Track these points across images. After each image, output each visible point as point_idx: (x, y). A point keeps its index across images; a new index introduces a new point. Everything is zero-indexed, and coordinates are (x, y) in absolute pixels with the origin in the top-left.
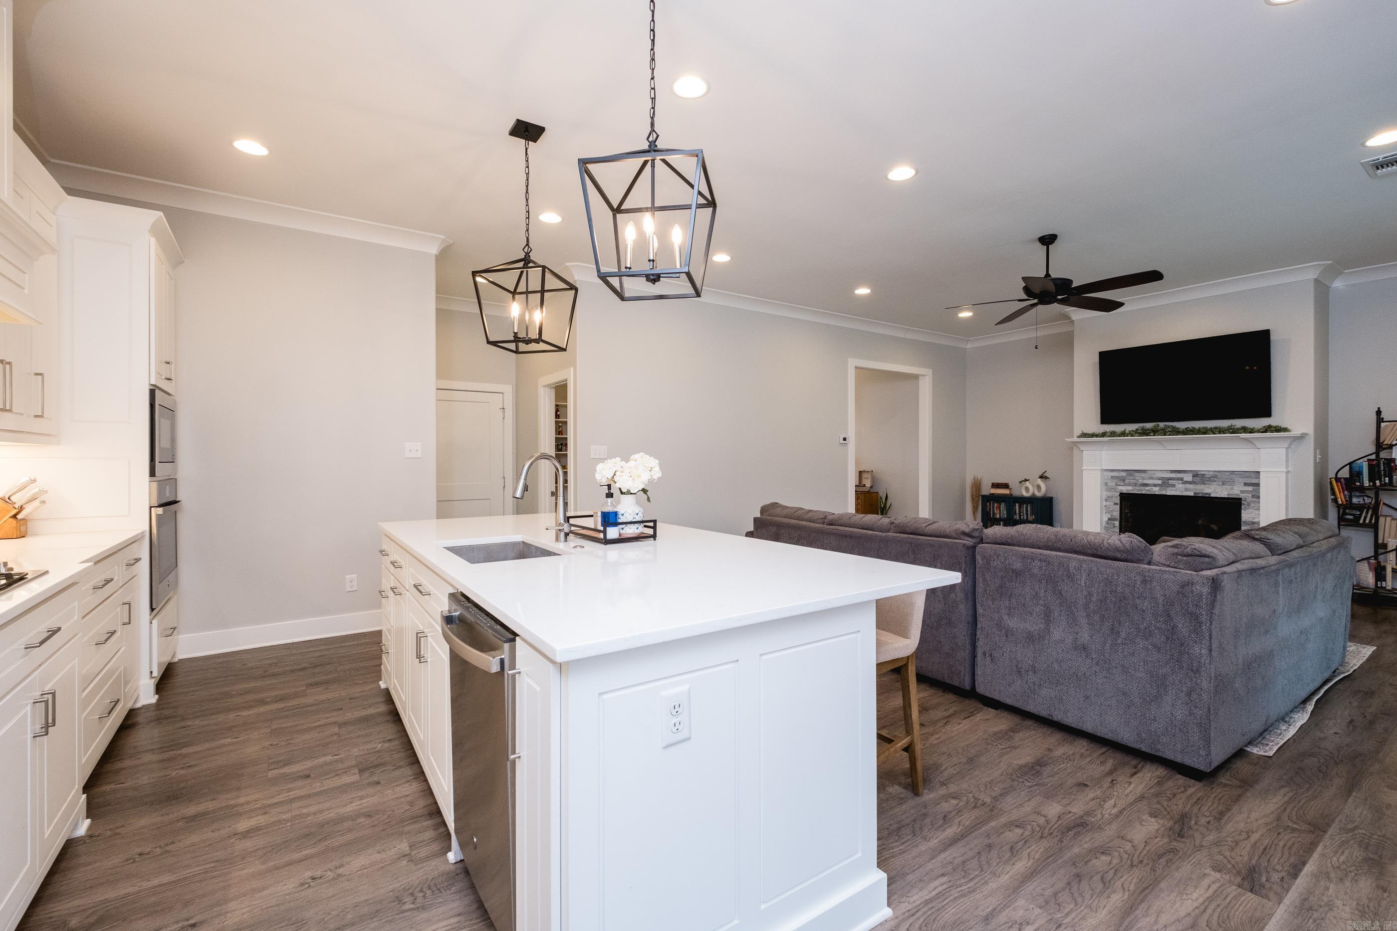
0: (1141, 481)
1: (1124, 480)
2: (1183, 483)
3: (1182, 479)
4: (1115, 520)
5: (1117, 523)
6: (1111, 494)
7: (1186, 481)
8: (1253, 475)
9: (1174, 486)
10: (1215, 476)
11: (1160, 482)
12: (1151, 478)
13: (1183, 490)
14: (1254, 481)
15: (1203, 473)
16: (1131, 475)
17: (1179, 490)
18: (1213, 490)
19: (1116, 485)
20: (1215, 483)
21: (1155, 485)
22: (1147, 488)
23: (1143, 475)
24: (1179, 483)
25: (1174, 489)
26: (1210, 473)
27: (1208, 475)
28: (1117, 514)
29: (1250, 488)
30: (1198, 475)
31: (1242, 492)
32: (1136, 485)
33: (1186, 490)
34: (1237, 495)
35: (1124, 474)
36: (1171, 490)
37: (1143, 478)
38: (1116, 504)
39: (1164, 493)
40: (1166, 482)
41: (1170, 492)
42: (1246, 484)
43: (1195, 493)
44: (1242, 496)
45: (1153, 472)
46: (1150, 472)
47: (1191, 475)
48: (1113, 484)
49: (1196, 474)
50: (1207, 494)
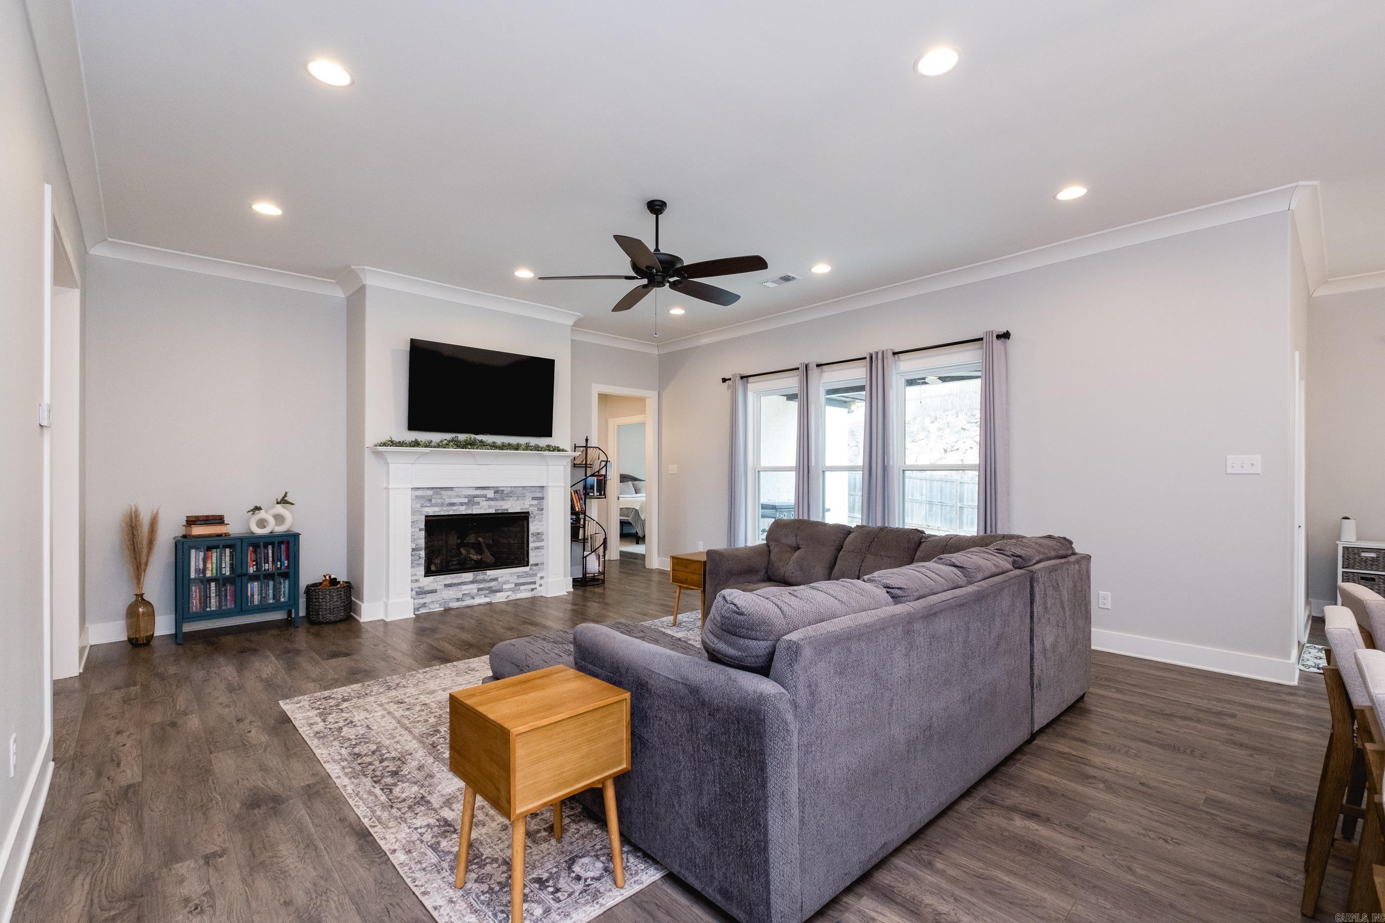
0: (448, 501)
1: (430, 501)
2: (486, 501)
3: (485, 496)
4: (420, 549)
5: (423, 553)
6: (416, 518)
7: (489, 498)
8: (538, 490)
9: (478, 503)
10: (512, 492)
11: (466, 500)
12: (458, 496)
13: (487, 507)
14: (539, 495)
15: (503, 489)
16: (437, 493)
17: (484, 508)
18: (510, 506)
19: (422, 506)
20: (511, 499)
21: (462, 504)
22: (454, 508)
23: (449, 493)
24: (483, 501)
25: (479, 507)
26: (509, 489)
27: (507, 490)
28: (422, 542)
29: (535, 502)
30: (498, 491)
31: (531, 505)
32: (442, 505)
33: (490, 507)
34: (527, 509)
35: (430, 493)
36: (477, 509)
37: (450, 497)
38: (420, 530)
39: (469, 512)
40: (472, 500)
41: (476, 510)
42: (533, 499)
43: (496, 510)
44: (530, 510)
45: (459, 489)
46: (457, 489)
47: (493, 491)
48: (419, 506)
49: (497, 491)
50: (506, 510)
